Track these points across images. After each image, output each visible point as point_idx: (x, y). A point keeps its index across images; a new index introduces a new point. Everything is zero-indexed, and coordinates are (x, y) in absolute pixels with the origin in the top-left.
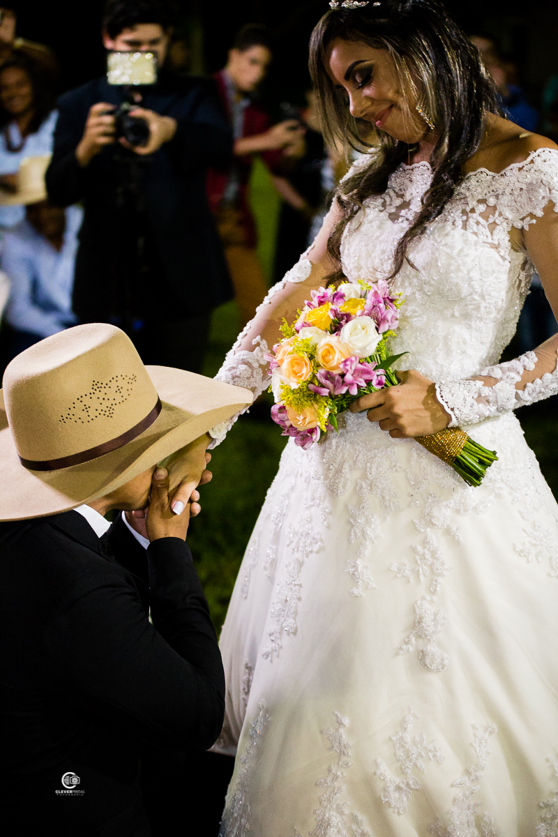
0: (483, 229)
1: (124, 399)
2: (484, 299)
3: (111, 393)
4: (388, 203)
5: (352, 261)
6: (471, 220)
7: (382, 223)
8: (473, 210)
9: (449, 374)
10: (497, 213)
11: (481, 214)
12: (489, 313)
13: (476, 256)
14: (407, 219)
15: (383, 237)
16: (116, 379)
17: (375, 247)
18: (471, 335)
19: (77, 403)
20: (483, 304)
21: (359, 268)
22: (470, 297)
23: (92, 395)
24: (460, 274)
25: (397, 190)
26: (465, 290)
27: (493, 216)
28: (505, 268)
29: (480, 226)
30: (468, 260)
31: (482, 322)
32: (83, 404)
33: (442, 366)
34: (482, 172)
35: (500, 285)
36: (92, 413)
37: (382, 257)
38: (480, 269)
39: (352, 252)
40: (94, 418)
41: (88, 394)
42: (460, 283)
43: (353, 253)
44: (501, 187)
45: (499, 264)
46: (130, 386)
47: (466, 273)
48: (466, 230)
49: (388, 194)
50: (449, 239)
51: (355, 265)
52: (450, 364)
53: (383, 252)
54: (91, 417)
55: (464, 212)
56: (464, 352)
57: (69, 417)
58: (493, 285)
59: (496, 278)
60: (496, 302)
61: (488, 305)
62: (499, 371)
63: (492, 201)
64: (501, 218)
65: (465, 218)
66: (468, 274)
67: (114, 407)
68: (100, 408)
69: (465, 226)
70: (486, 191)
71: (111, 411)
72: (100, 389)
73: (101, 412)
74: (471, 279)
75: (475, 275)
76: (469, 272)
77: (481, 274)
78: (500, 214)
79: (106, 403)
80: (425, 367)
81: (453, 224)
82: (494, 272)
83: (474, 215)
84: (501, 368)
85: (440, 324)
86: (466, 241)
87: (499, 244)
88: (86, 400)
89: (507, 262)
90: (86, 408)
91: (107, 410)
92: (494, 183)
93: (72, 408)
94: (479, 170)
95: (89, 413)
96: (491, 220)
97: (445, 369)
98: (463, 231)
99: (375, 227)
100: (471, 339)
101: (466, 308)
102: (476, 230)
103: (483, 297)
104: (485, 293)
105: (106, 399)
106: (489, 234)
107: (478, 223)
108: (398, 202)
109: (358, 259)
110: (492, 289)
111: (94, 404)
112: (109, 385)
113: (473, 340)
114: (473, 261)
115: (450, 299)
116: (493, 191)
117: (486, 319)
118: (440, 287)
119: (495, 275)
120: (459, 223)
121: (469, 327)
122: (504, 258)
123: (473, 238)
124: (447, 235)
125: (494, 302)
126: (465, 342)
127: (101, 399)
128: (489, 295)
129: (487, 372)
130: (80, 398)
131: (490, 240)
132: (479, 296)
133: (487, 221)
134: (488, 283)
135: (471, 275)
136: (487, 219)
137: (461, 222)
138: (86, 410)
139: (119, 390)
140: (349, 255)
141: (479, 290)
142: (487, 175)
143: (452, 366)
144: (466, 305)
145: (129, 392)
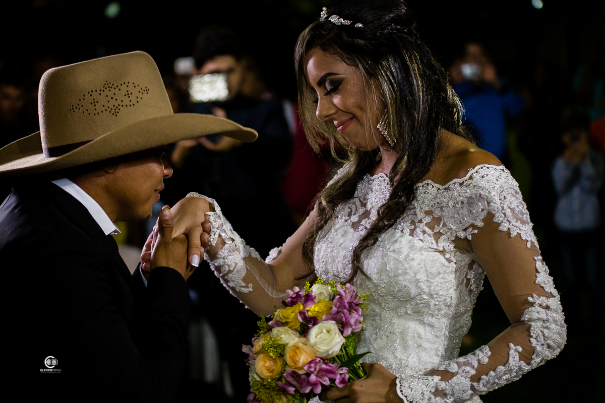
0: (429, 238)
1: (131, 103)
2: (433, 298)
3: (120, 95)
4: (353, 213)
5: (321, 265)
6: (418, 230)
7: (346, 232)
8: (420, 221)
9: (407, 366)
10: (442, 223)
11: (426, 224)
12: (439, 310)
13: (422, 260)
14: (366, 228)
15: (345, 244)
16: (127, 84)
17: (338, 253)
18: (425, 330)
19: (87, 96)
20: (432, 303)
21: (326, 273)
22: (419, 297)
23: (102, 92)
24: (408, 277)
25: (361, 199)
26: (413, 291)
27: (439, 226)
28: (451, 269)
29: (426, 235)
30: (415, 263)
31: (434, 318)
32: (92, 97)
33: (400, 359)
34: (428, 184)
35: (447, 284)
36: (99, 107)
37: (344, 262)
38: (426, 271)
39: (320, 257)
40: (100, 112)
41: (98, 91)
42: (408, 284)
43: (322, 258)
44: (446, 200)
45: (444, 266)
46: (140, 95)
47: (413, 275)
48: (413, 236)
49: (354, 203)
50: (397, 246)
51: (324, 269)
52: (408, 358)
53: (345, 257)
54: (97, 111)
55: (413, 223)
56: (420, 346)
57: (78, 107)
58: (440, 285)
59: (443, 278)
60: (445, 300)
61: (437, 303)
62: (456, 366)
63: (437, 213)
64: (445, 228)
65: (413, 227)
66: (415, 276)
67: (120, 107)
68: (107, 105)
69: (412, 234)
70: (432, 203)
71: (117, 110)
72: (110, 89)
73: (107, 109)
74: (418, 281)
75: (422, 276)
76: (415, 274)
77: (427, 276)
78: (444, 225)
79: (113, 102)
80: (386, 361)
81: (402, 231)
82: (439, 274)
83: (421, 225)
84: (457, 363)
85: (396, 321)
86: (412, 247)
87: (444, 249)
88: (95, 95)
89: (453, 264)
90: (94, 103)
91: (113, 108)
92: (439, 196)
93: (82, 100)
94: (426, 182)
95: (96, 107)
96: (436, 230)
97: (403, 362)
98: (411, 238)
99: (340, 236)
100: (425, 333)
101: (418, 306)
102: (422, 238)
103: (431, 296)
104: (433, 292)
105: (114, 99)
106: (434, 242)
107: (424, 232)
108: (361, 211)
109: (326, 264)
110: (439, 288)
111: (102, 100)
112: (119, 88)
113: (428, 334)
114: (419, 264)
115: (401, 299)
116: (438, 203)
117: (437, 315)
118: (391, 288)
119: (441, 276)
120: (407, 231)
121: (423, 323)
122: (449, 261)
123: (419, 244)
124: (396, 241)
125: (442, 300)
126: (420, 337)
127: (109, 97)
128: (437, 294)
129: (444, 366)
130: (90, 92)
131: (435, 246)
132: (427, 295)
133: (433, 231)
134: (435, 284)
135: (417, 277)
136: (432, 229)
137: (409, 231)
138: (93, 104)
139: (128, 94)
140: (319, 260)
141: (427, 290)
142: (433, 187)
143: (409, 359)
144: (417, 304)
145: (138, 100)
